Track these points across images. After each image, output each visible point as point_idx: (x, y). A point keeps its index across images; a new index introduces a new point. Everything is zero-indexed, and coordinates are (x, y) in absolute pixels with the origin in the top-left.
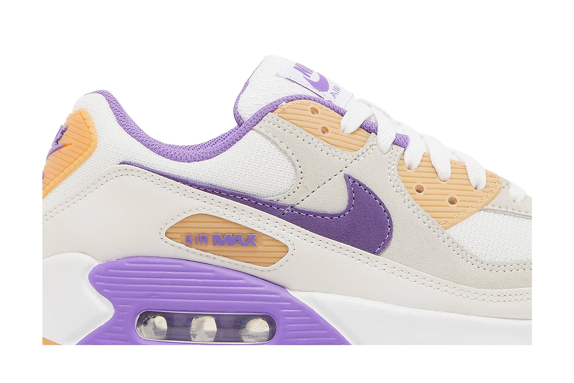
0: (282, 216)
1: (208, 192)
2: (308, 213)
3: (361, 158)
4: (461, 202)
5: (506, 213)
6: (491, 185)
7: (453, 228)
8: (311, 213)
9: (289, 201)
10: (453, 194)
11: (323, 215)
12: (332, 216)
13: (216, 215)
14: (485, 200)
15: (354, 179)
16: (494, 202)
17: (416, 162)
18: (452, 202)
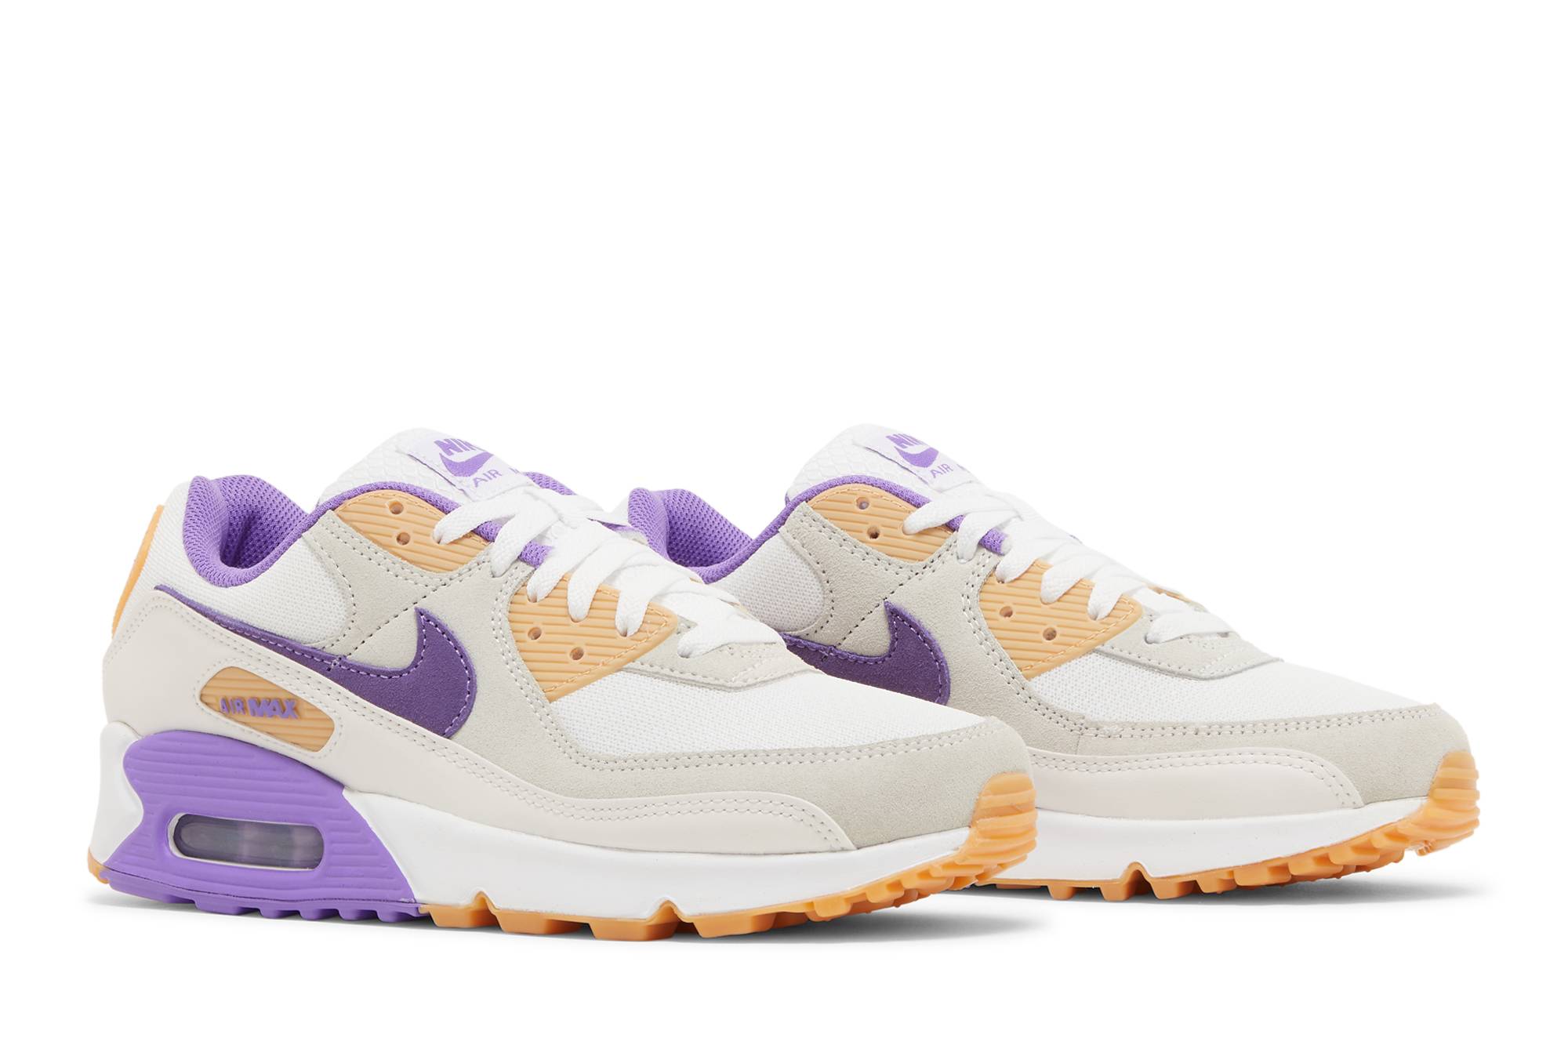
0: (327, 672)
1: (238, 633)
2: (359, 668)
3: (456, 582)
4: (590, 657)
5: (657, 676)
6: (647, 627)
7: (564, 699)
8: (363, 669)
9: (337, 650)
10: (579, 643)
11: (379, 673)
12: (390, 674)
13: (247, 669)
14: (632, 653)
15: (427, 616)
16: (646, 657)
17: (545, 589)
18: (577, 655)
